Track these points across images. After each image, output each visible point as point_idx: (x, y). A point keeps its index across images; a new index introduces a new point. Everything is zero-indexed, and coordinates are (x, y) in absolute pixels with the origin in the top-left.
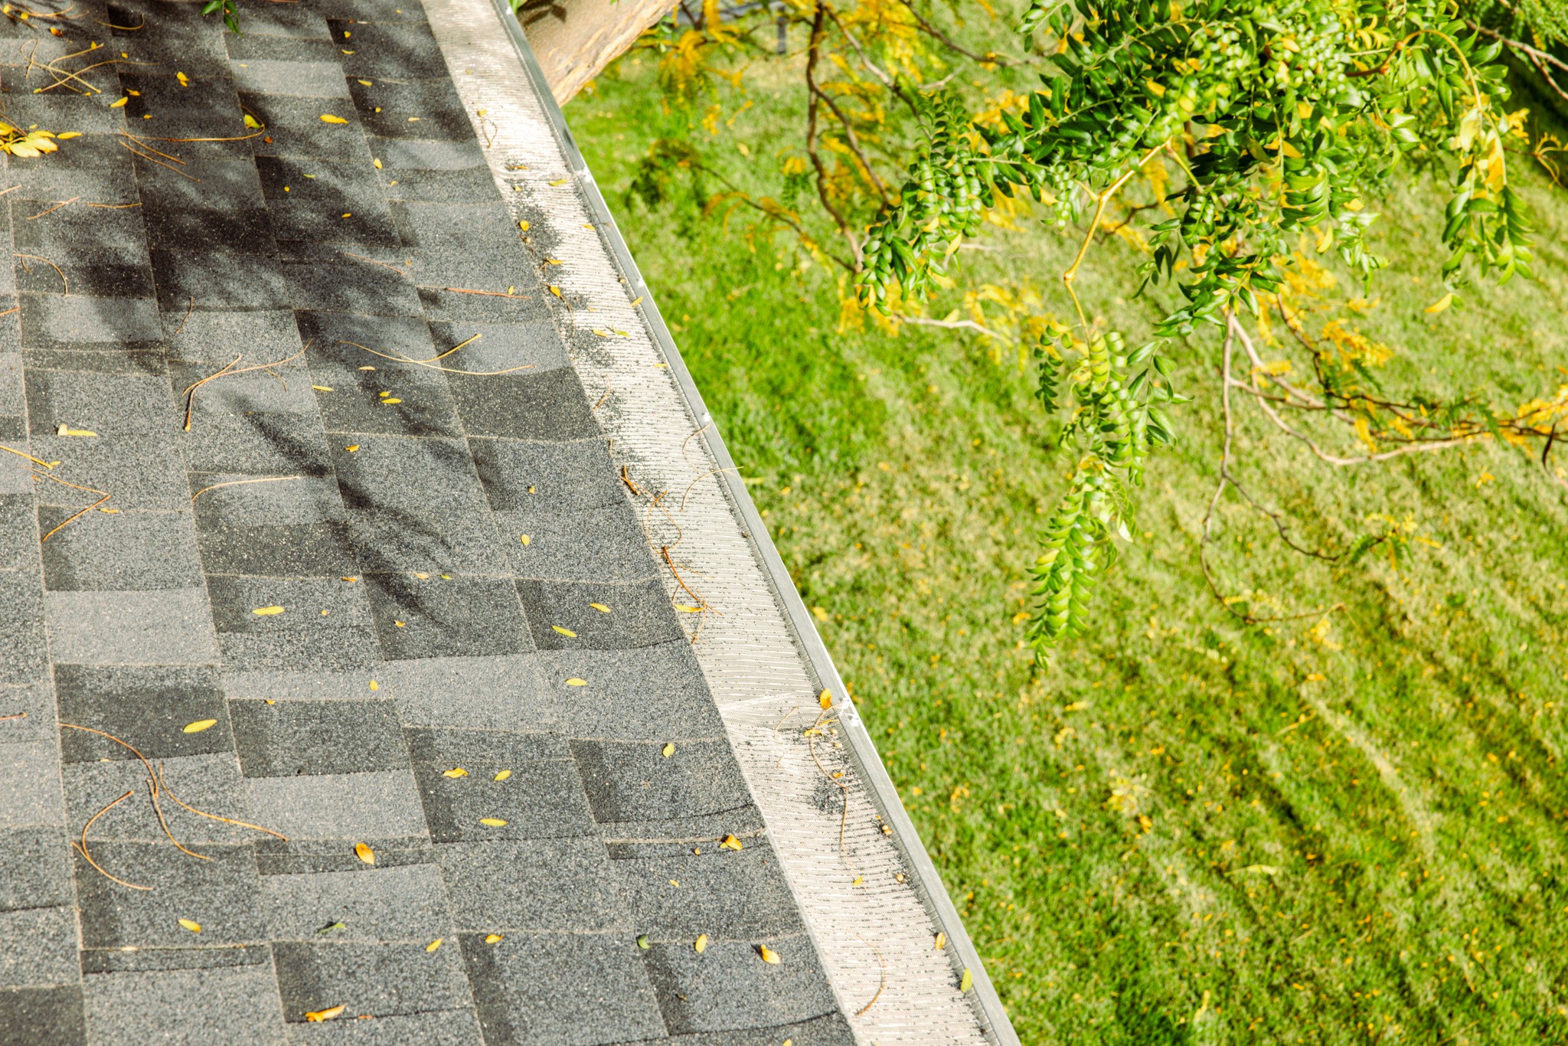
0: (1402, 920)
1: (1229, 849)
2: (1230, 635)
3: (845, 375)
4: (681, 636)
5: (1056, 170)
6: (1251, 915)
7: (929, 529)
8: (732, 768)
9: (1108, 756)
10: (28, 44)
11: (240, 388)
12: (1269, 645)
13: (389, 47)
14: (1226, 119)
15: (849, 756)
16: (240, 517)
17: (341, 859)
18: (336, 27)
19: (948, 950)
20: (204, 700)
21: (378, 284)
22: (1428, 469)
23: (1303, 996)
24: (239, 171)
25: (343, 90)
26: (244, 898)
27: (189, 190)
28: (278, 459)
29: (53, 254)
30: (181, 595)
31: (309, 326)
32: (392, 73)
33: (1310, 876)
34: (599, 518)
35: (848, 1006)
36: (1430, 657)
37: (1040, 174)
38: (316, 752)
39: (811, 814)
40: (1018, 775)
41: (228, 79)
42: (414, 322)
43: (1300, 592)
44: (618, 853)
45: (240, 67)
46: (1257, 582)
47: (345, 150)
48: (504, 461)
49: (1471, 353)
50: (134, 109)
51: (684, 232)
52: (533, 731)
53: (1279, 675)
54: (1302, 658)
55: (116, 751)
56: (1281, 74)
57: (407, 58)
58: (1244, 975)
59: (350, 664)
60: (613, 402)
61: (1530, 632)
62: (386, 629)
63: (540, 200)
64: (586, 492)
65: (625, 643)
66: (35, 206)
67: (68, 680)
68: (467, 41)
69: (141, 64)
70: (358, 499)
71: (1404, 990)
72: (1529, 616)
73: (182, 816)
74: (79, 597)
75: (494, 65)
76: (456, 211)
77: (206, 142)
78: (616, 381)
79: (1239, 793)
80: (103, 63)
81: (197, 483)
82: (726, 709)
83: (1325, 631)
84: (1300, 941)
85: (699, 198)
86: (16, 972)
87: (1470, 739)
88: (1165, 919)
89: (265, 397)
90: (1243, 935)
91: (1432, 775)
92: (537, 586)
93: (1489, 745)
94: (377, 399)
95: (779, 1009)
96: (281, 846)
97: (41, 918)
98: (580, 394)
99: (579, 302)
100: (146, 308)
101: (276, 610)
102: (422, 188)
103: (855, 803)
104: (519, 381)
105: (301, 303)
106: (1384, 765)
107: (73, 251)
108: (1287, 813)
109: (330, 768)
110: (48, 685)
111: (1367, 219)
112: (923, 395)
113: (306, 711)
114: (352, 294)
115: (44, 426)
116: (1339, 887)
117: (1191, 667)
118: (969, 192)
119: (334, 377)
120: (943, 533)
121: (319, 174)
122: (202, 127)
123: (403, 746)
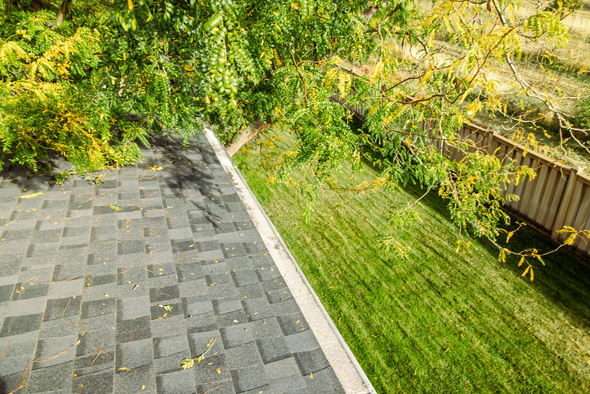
0: (344, 253)
1: (322, 246)
2: (319, 219)
3: (268, 190)
4: (255, 227)
5: (301, 163)
6: (325, 254)
7: (280, 208)
8: (264, 244)
9: (305, 235)
10: (157, 155)
11: (192, 199)
12: (324, 219)
13: (207, 152)
14: (323, 155)
15: (279, 241)
16: (194, 217)
17: (213, 262)
18: (200, 150)
19: (295, 266)
20: (191, 242)
21: (209, 184)
22: (342, 196)
23: (333, 264)
24: (188, 170)
25: (202, 158)
26: (200, 269)
27: (182, 173)
28: (198, 209)
29: (164, 183)
30: (187, 228)
31: (201, 190)
32: (208, 155)
33: (332, 249)
34: (243, 213)
35: (283, 275)
36: (345, 219)
37: (299, 164)
38: (208, 248)
39: (275, 250)
40: (294, 239)
41: (186, 158)
42: (215, 189)
43: (327, 212)
44: (250, 257)
45: (188, 156)
46: (322, 212)
47: (203, 166)
48: (229, 206)
49: (346, 181)
50: (174, 163)
51: (245, 173)
52: (237, 242)
53: (326, 223)
54: (328, 221)
55: (180, 251)
56: (330, 149)
57: (210, 153)
58: (325, 262)
59: (211, 235)
60: (243, 197)
61: (357, 215)
62: (216, 230)
63: (230, 171)
64: (240, 209)
65: (248, 229)
66: (161, 177)
67: (172, 241)
68: (218, 151)
69: (174, 157)
70: (210, 213)
71: (345, 262)
72: (356, 213)
73: (190, 259)
74: (173, 230)
75: (221, 153)
76: (219, 173)
77: (183, 166)
78: (243, 194)
79: (322, 239)
80: (168, 157)
81: (188, 213)
82: (262, 236)
83: (332, 218)
84: (332, 257)
85: (247, 168)
86: (168, 284)
87: (351, 229)
88: (314, 256)
89: (195, 200)
90: (325, 257)
91: (346, 234)
92: (235, 222)
93: (353, 230)
94: (211, 200)
95: (274, 276)
96: (204, 261)
97: (171, 275)
98: (238, 196)
99: (237, 184)
100: (178, 190)
101: (200, 229)
102: (214, 170)
103: (280, 247)
104: (230, 195)
105: (200, 187)
106: (340, 234)
107: (167, 183)
108: (329, 241)
109: (210, 250)
110: (169, 242)
111: (341, 167)
112: (278, 191)
113: (206, 242)
114: (206, 185)
115: (165, 207)
116: (336, 250)
117: (315, 223)
118: (290, 167)
119: (204, 197)
120: (282, 209)
121: (200, 170)
122: (183, 164)
123: (220, 246)
